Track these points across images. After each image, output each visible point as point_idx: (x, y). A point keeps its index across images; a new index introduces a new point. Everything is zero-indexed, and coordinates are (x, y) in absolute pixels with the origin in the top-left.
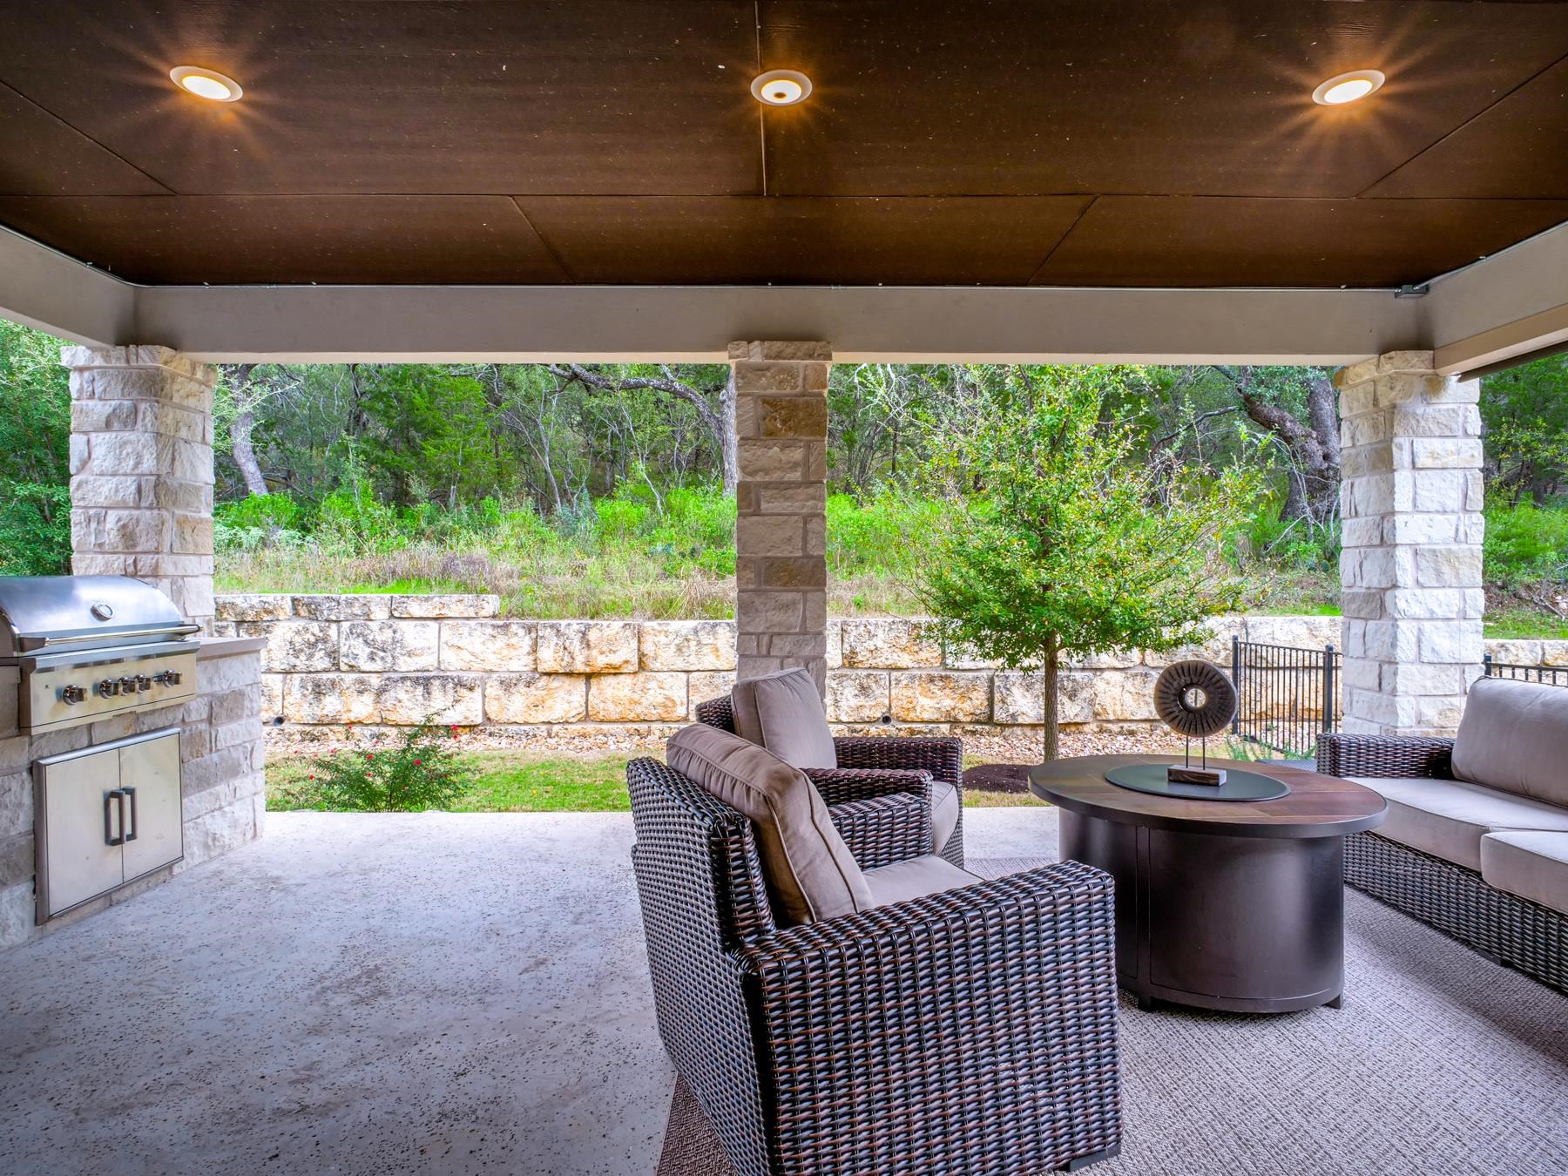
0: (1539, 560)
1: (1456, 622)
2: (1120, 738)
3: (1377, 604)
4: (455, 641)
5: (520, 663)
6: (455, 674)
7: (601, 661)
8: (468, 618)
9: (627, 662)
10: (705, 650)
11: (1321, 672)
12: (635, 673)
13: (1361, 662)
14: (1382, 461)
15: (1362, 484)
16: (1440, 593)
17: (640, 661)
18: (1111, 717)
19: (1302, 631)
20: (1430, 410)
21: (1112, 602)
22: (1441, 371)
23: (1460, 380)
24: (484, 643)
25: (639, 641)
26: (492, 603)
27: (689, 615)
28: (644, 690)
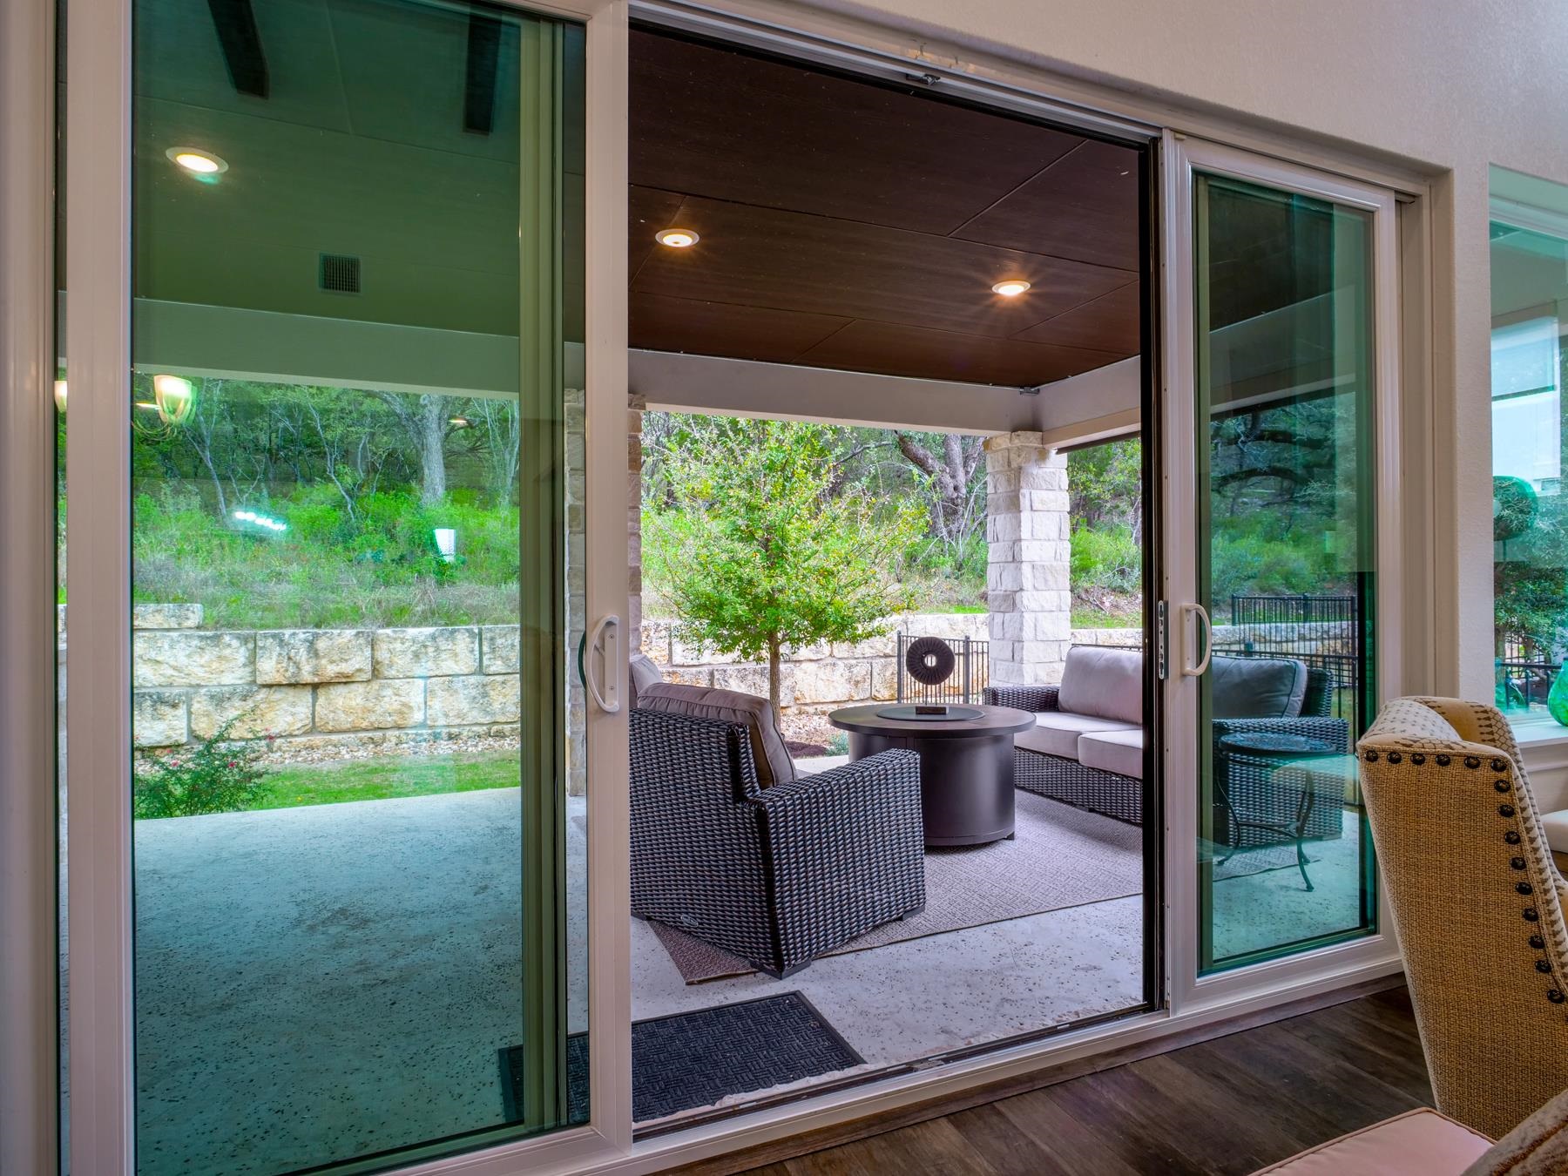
0: (1093, 571)
1: (1055, 613)
2: (816, 718)
3: (1010, 601)
4: (153, 655)
5: (234, 676)
6: (152, 691)
7: (331, 670)
8: (168, 630)
9: (359, 670)
10: (443, 656)
11: (961, 657)
12: (369, 681)
13: (1001, 642)
14: (1014, 504)
15: (1001, 518)
16: (1046, 594)
17: (374, 670)
18: (808, 701)
19: (945, 626)
20: (1040, 471)
21: (829, 604)
22: (1046, 446)
23: (1057, 453)
24: (189, 656)
25: (373, 649)
26: (195, 614)
27: (423, 620)
28: (378, 698)
